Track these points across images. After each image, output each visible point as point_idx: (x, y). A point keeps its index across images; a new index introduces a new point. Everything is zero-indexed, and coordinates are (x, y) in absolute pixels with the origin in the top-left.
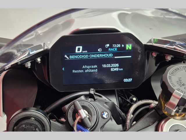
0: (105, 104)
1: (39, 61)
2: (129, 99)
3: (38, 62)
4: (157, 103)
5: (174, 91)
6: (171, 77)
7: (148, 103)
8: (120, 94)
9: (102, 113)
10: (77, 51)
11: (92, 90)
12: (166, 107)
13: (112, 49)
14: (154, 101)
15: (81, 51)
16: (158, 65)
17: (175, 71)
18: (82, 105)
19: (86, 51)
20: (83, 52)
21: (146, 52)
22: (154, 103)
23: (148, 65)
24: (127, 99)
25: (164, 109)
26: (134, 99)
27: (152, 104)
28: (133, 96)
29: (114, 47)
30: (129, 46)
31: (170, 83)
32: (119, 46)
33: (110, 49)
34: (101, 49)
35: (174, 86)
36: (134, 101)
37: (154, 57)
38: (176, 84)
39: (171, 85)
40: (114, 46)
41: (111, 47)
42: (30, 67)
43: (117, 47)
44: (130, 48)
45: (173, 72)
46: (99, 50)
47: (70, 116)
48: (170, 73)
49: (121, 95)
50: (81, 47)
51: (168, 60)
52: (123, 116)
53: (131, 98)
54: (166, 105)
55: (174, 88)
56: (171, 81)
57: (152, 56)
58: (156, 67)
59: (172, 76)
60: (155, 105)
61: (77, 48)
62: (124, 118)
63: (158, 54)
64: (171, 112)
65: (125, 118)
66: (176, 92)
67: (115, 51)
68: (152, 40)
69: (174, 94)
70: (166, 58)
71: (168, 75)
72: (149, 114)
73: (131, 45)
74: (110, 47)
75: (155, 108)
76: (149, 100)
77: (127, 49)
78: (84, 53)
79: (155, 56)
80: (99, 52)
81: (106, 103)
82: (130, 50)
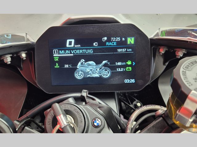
0: (98, 109)
1: (24, 56)
2: (132, 104)
3: (22, 59)
4: (165, 109)
5: (190, 92)
6: (185, 72)
7: (155, 109)
8: (122, 99)
9: (94, 121)
10: (68, 45)
11: (85, 92)
12: (178, 115)
13: (110, 44)
14: (162, 107)
15: (72, 45)
16: (167, 64)
17: (191, 64)
18: (65, 109)
19: (79, 45)
20: (75, 46)
21: (152, 48)
22: (161, 110)
23: (154, 64)
24: (130, 105)
25: (175, 118)
26: (139, 104)
27: (159, 111)
28: (137, 100)
29: (113, 41)
30: (132, 40)
31: (184, 81)
32: (118, 39)
33: (107, 43)
34: (97, 43)
35: (190, 85)
36: (138, 106)
37: (162, 54)
38: (193, 81)
39: (186, 83)
40: (113, 39)
41: (109, 40)
42: (10, 63)
43: (117, 40)
44: (133, 42)
45: (188, 66)
46: (94, 44)
47: (49, 124)
48: (184, 68)
49: (124, 100)
50: (73, 41)
51: (179, 56)
52: (123, 124)
53: (134, 103)
54: (179, 112)
55: (190, 88)
56: (186, 78)
57: (160, 53)
58: (165, 67)
59: (187, 72)
60: (163, 112)
61: (68, 41)
62: (123, 128)
63: (167, 49)
64: (186, 122)
65: (124, 126)
66: (194, 93)
67: (114, 45)
68: (160, 34)
69: (190, 96)
70: (177, 54)
71: (181, 70)
72: (155, 123)
73: (133, 39)
74: (107, 41)
75: (163, 115)
76: (156, 106)
77: (129, 43)
78: (77, 47)
79: (163, 52)
80: (94, 46)
81: (99, 107)
82: (133, 45)
